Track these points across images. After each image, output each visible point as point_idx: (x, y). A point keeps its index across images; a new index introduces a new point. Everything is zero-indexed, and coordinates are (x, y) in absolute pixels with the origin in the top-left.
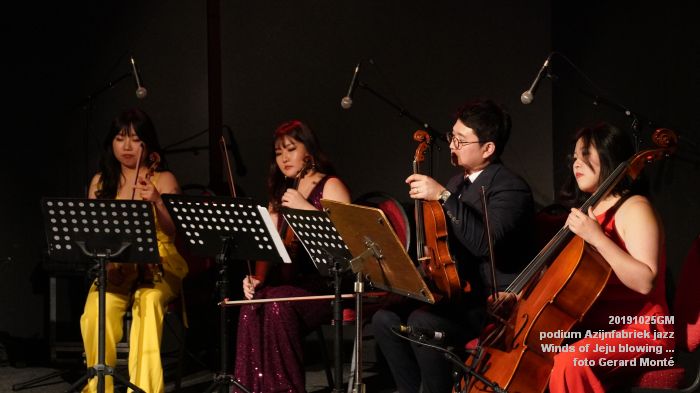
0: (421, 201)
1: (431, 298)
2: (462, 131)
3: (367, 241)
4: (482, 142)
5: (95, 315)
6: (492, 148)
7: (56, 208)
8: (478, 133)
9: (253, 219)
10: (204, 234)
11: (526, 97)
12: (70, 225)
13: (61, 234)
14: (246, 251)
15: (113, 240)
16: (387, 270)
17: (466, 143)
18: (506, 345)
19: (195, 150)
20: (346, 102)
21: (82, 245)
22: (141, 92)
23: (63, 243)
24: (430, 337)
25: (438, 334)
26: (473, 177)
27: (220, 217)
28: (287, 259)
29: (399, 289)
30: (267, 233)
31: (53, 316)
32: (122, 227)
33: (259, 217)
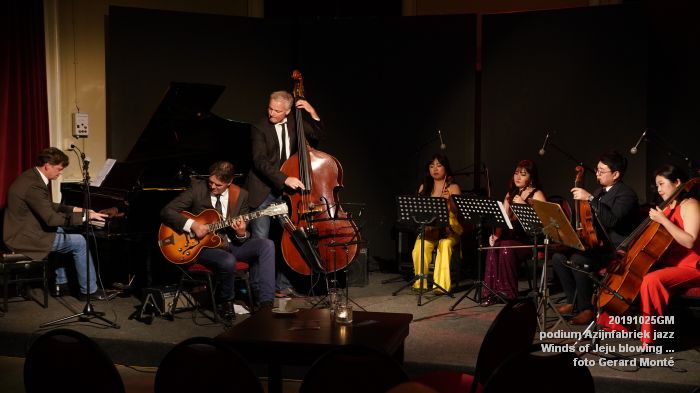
0: (579, 201)
1: (583, 248)
2: (602, 166)
3: (551, 219)
4: (613, 171)
5: (419, 250)
6: (618, 174)
7: (403, 201)
8: (610, 167)
9: (495, 207)
10: (471, 214)
11: (633, 150)
12: (409, 208)
13: (405, 212)
14: (492, 223)
15: (428, 216)
16: (561, 233)
17: (605, 173)
18: (621, 272)
19: (468, 174)
20: (542, 152)
21: (414, 217)
22: (443, 146)
23: (405, 216)
24: (582, 267)
25: (586, 266)
26: (608, 189)
27: (479, 206)
28: (511, 227)
29: (566, 243)
30: (501, 214)
31: (400, 250)
32: (433, 210)
33: (498, 206)
